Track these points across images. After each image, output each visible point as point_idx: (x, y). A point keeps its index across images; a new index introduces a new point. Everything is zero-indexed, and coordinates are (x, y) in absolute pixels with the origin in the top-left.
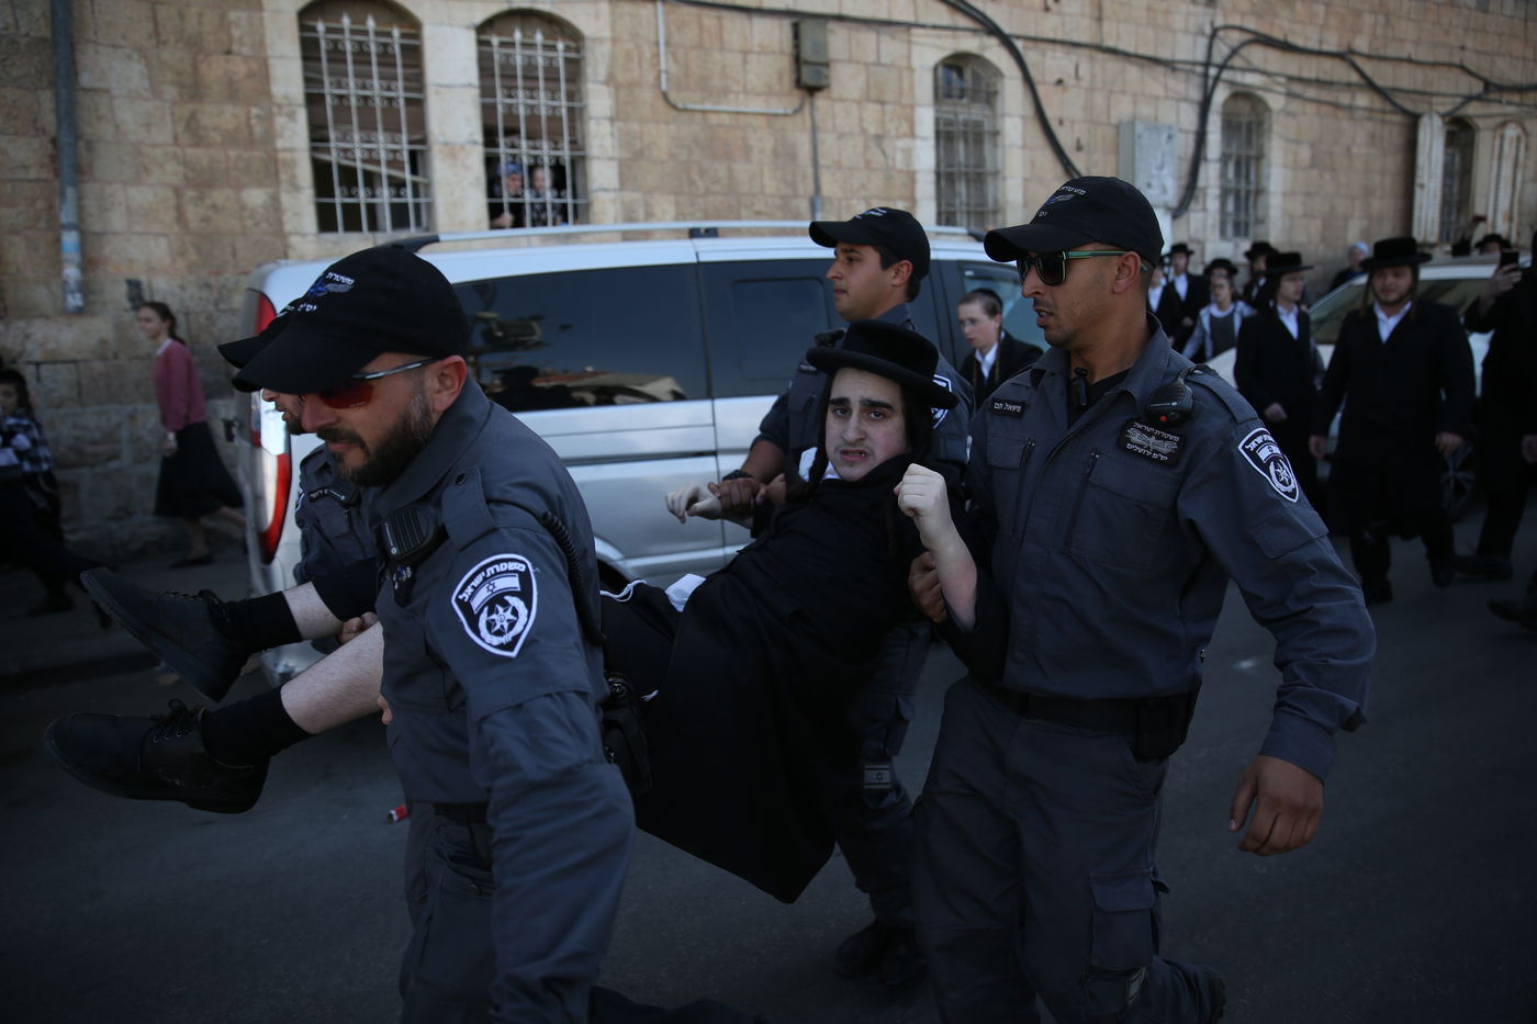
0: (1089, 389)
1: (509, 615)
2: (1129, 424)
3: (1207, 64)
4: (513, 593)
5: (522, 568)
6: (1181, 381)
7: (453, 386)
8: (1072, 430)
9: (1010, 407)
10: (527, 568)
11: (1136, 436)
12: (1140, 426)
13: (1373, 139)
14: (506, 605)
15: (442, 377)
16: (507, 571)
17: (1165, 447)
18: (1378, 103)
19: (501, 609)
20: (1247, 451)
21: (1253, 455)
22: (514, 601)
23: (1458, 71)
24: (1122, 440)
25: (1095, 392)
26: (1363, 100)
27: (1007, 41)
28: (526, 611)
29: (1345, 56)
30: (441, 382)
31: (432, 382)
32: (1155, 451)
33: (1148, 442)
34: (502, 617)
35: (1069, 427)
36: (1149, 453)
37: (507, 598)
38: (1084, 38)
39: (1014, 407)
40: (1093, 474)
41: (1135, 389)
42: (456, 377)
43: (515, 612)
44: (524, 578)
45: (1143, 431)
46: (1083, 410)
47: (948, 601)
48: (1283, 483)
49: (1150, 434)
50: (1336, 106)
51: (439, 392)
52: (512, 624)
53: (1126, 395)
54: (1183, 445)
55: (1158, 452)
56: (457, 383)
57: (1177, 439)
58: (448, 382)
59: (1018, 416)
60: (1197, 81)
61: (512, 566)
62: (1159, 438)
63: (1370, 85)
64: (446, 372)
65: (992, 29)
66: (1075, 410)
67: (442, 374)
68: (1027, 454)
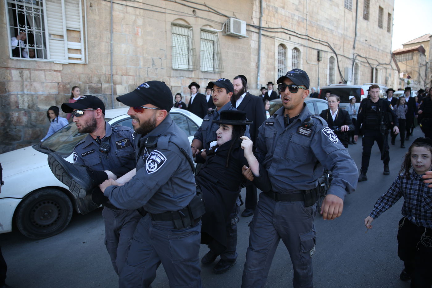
0: (290, 120)
1: (153, 166)
2: (299, 127)
3: (353, 59)
4: (157, 163)
5: (163, 159)
6: (311, 117)
7: (162, 117)
8: (286, 129)
9: (270, 124)
10: (164, 161)
11: (301, 130)
12: (302, 128)
13: (368, 71)
14: (154, 164)
15: (161, 114)
16: (160, 158)
17: (308, 132)
18: (369, 66)
19: (153, 164)
20: (324, 131)
21: (326, 132)
22: (156, 165)
23: (376, 61)
24: (298, 132)
25: (291, 120)
26: (367, 65)
27: (336, 55)
28: (156, 169)
29: (366, 58)
30: (160, 114)
31: (158, 114)
32: (306, 133)
33: (304, 131)
34: (152, 165)
35: (285, 128)
36: (304, 134)
37: (156, 163)
38: (342, 54)
39: (271, 123)
40: (291, 139)
41: (302, 119)
42: (164, 115)
43: (154, 167)
44: (162, 162)
45: (303, 129)
46: (288, 125)
47: (253, 171)
48: (333, 139)
49: (304, 129)
50: (365, 66)
51: (159, 117)
52: (152, 169)
53: (299, 120)
54: (312, 131)
55: (306, 134)
56: (164, 116)
57: (310, 130)
58: (162, 115)
59: (272, 125)
60: (352, 61)
61: (162, 158)
62: (306, 130)
63: (368, 63)
64: (162, 113)
65: (335, 53)
66: (286, 125)
67: (161, 113)
68: (275, 134)
